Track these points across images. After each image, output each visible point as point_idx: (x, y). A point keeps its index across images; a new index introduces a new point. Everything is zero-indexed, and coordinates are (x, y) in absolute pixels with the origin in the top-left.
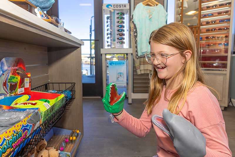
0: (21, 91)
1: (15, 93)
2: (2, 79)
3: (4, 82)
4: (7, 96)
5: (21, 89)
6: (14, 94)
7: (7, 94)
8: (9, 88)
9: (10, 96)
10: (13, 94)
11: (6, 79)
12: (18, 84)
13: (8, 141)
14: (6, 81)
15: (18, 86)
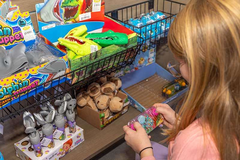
0: (85, 17)
1: (73, 20)
2: (52, 4)
3: (55, 7)
4: (60, 24)
5: (84, 14)
6: (73, 22)
7: (60, 21)
8: (63, 14)
9: (66, 24)
10: (70, 22)
11: (58, 4)
12: (79, 8)
13: (6, 88)
14: (57, 6)
15: (79, 11)
